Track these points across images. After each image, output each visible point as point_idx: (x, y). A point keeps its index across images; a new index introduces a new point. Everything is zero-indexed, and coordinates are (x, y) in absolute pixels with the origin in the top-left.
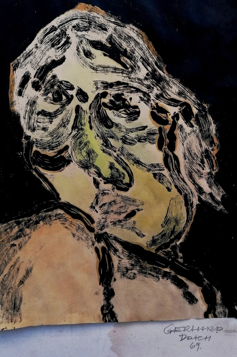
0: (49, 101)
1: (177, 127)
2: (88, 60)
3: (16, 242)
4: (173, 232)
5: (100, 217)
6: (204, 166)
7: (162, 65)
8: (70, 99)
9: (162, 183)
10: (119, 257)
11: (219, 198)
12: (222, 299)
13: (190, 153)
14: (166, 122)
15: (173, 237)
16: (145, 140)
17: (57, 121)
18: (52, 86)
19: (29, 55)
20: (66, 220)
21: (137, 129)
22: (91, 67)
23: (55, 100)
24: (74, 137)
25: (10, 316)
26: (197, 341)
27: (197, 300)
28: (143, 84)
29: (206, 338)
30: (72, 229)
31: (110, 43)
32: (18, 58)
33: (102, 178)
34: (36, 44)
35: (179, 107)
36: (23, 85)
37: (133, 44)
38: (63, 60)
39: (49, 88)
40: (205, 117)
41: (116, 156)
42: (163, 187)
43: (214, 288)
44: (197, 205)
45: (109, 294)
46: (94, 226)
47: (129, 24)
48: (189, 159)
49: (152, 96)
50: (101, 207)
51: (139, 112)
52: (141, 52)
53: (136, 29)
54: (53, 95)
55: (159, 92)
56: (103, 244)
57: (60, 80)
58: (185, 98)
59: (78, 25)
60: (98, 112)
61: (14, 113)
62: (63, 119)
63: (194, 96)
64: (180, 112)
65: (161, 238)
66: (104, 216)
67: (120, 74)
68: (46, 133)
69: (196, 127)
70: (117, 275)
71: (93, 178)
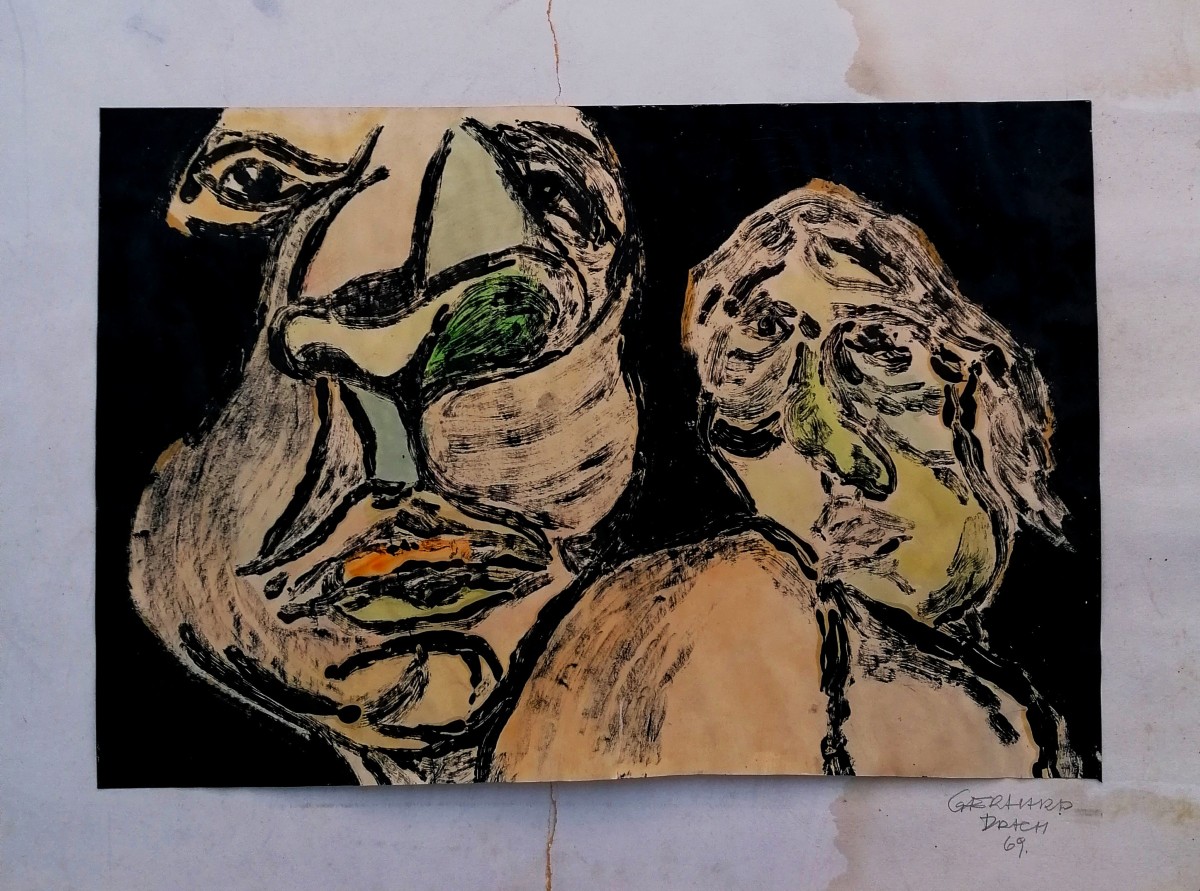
0: (750, 333)
1: (978, 387)
2: (823, 269)
3: (665, 593)
4: (969, 586)
5: (830, 549)
6: (1028, 459)
7: (951, 281)
8: (788, 332)
9: (951, 488)
10: (863, 634)
11: (1057, 522)
12: (1069, 735)
13: (1003, 435)
14: (958, 378)
15: (968, 596)
16: (920, 406)
17: (761, 369)
18: (759, 310)
19: (723, 258)
20: (764, 553)
21: (906, 388)
22: (828, 280)
23: (762, 333)
24: (791, 397)
25: (638, 749)
26: (1019, 834)
27: (1017, 735)
28: (918, 311)
29: (1037, 826)
30: (773, 570)
31: (863, 242)
32: (704, 262)
33: (839, 474)
34: (737, 241)
35: (981, 352)
36: (708, 306)
37: (901, 246)
38: (781, 267)
39: (753, 313)
40: (1028, 371)
41: (866, 434)
42: (951, 497)
43: (1052, 709)
44: (1016, 534)
45: (840, 711)
46: (817, 567)
47: (896, 214)
48: (999, 445)
49: (934, 332)
50: (833, 529)
51: (910, 358)
52: (914, 259)
53: (907, 222)
54: (759, 324)
55: (945, 326)
56: (832, 605)
57: (773, 300)
58: (992, 336)
59: (809, 212)
60: (836, 356)
61: (688, 353)
62: (773, 366)
63: (1008, 335)
64: (983, 360)
65: (946, 598)
66: (837, 548)
67: (878, 293)
68: (741, 389)
69: (1013, 388)
70: (856, 671)
71: (822, 473)
